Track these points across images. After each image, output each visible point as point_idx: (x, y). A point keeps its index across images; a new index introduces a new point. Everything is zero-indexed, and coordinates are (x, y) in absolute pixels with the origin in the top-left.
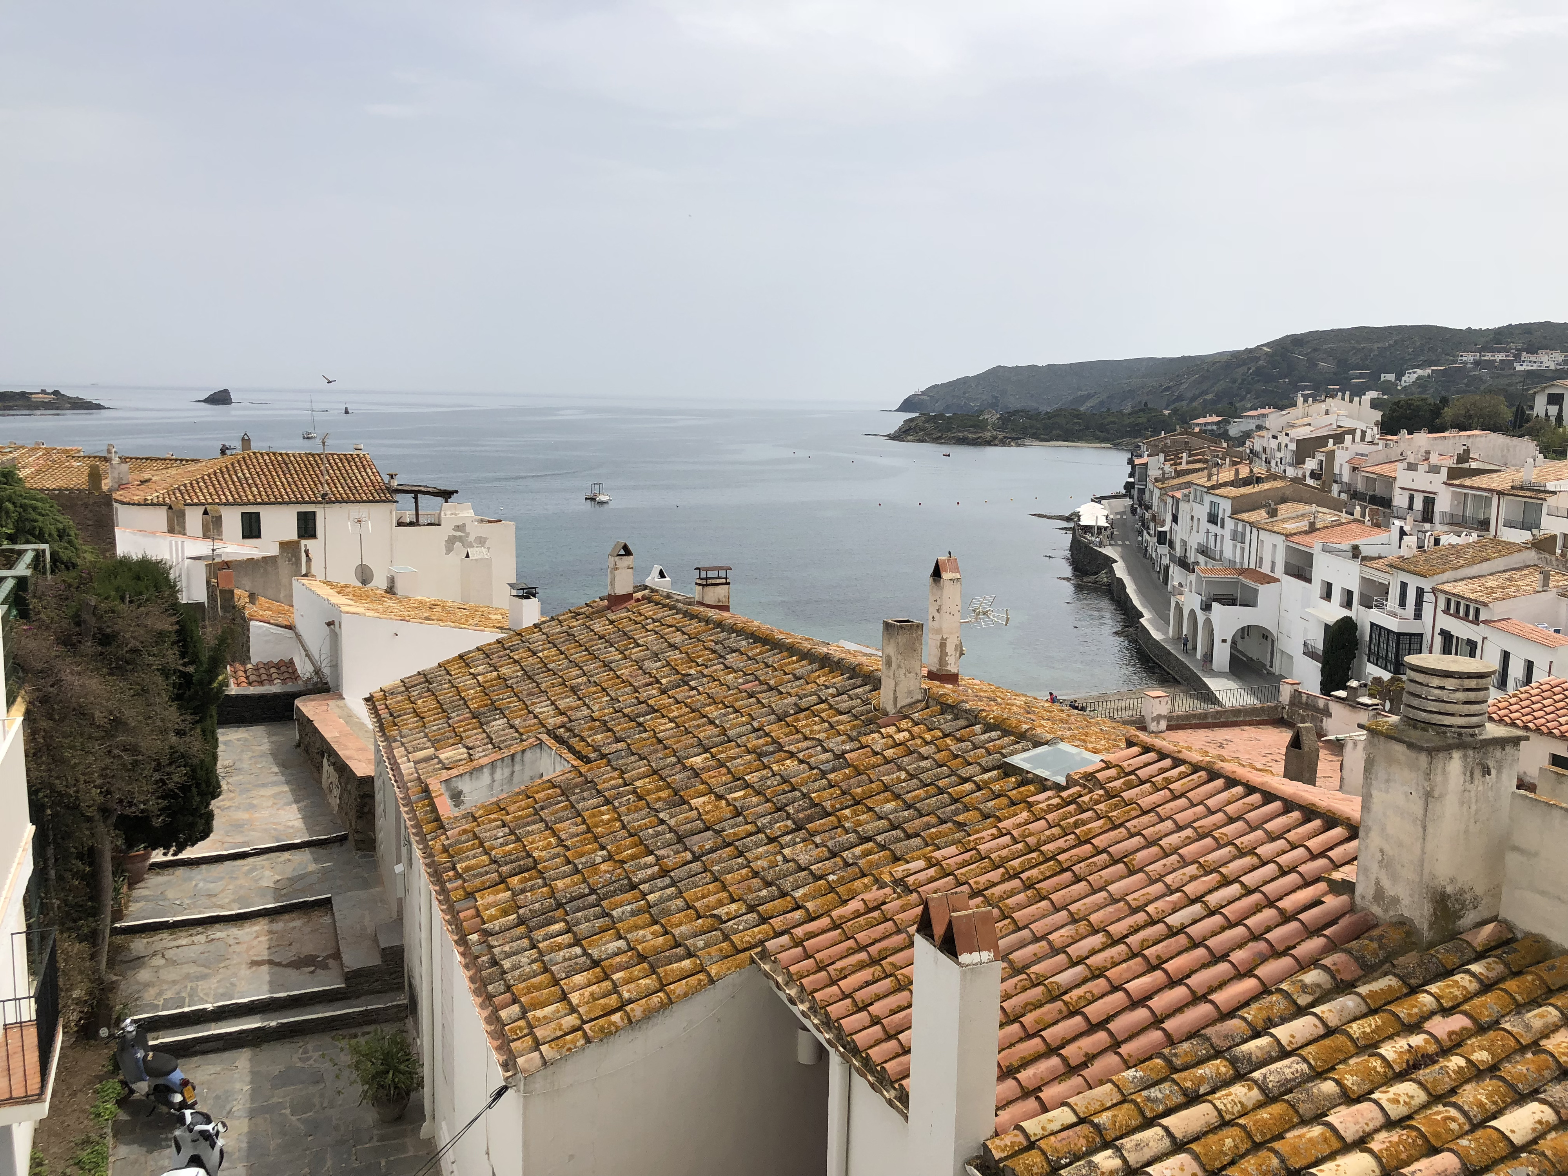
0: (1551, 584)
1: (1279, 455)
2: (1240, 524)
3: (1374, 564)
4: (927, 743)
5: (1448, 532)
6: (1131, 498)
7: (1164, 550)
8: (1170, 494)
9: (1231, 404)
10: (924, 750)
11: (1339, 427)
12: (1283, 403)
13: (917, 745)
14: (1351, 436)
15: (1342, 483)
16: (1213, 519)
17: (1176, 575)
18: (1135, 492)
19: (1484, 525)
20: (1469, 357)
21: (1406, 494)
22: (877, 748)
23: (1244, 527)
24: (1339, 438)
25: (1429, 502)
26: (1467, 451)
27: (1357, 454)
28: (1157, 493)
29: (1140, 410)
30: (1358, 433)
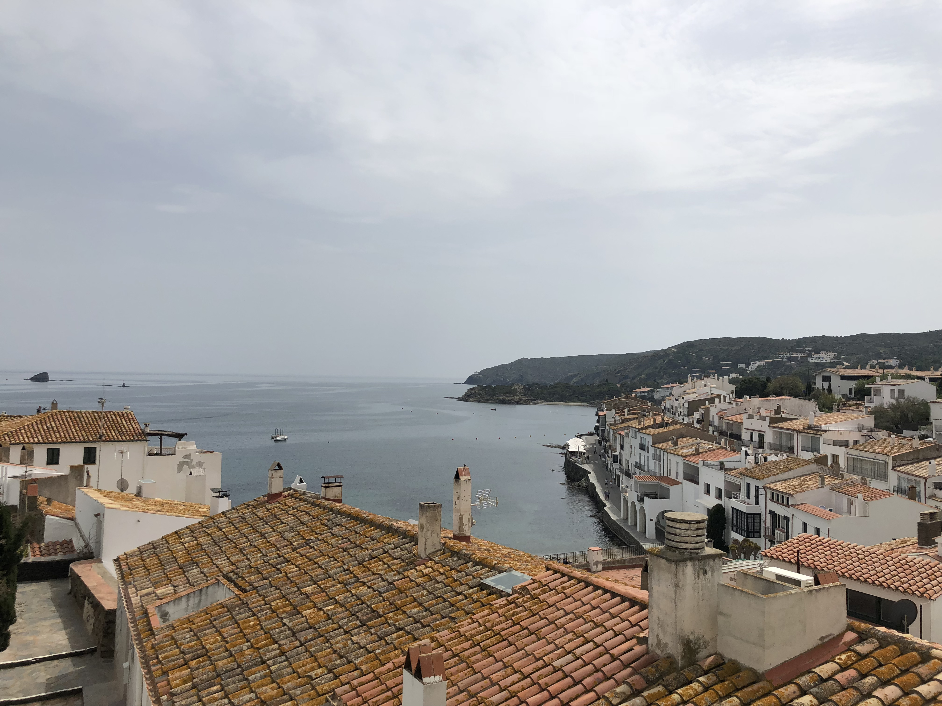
0: (826, 483)
1: (679, 410)
2: (658, 450)
3: (732, 473)
4: (441, 574)
5: (771, 454)
6: (598, 435)
7: (617, 466)
8: (619, 432)
9: (655, 381)
10: (438, 578)
11: (712, 394)
12: (682, 380)
13: (435, 575)
14: (718, 399)
15: (714, 426)
16: (642, 447)
17: (624, 481)
18: (600, 432)
19: (791, 450)
20: (784, 355)
21: (749, 432)
22: (413, 578)
23: (660, 452)
24: (711, 401)
25: (761, 437)
26: (779, 408)
27: (721, 409)
28: (611, 432)
29: (604, 384)
30: (722, 397)
